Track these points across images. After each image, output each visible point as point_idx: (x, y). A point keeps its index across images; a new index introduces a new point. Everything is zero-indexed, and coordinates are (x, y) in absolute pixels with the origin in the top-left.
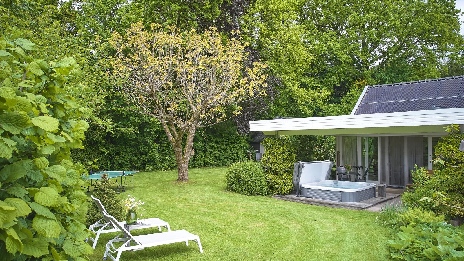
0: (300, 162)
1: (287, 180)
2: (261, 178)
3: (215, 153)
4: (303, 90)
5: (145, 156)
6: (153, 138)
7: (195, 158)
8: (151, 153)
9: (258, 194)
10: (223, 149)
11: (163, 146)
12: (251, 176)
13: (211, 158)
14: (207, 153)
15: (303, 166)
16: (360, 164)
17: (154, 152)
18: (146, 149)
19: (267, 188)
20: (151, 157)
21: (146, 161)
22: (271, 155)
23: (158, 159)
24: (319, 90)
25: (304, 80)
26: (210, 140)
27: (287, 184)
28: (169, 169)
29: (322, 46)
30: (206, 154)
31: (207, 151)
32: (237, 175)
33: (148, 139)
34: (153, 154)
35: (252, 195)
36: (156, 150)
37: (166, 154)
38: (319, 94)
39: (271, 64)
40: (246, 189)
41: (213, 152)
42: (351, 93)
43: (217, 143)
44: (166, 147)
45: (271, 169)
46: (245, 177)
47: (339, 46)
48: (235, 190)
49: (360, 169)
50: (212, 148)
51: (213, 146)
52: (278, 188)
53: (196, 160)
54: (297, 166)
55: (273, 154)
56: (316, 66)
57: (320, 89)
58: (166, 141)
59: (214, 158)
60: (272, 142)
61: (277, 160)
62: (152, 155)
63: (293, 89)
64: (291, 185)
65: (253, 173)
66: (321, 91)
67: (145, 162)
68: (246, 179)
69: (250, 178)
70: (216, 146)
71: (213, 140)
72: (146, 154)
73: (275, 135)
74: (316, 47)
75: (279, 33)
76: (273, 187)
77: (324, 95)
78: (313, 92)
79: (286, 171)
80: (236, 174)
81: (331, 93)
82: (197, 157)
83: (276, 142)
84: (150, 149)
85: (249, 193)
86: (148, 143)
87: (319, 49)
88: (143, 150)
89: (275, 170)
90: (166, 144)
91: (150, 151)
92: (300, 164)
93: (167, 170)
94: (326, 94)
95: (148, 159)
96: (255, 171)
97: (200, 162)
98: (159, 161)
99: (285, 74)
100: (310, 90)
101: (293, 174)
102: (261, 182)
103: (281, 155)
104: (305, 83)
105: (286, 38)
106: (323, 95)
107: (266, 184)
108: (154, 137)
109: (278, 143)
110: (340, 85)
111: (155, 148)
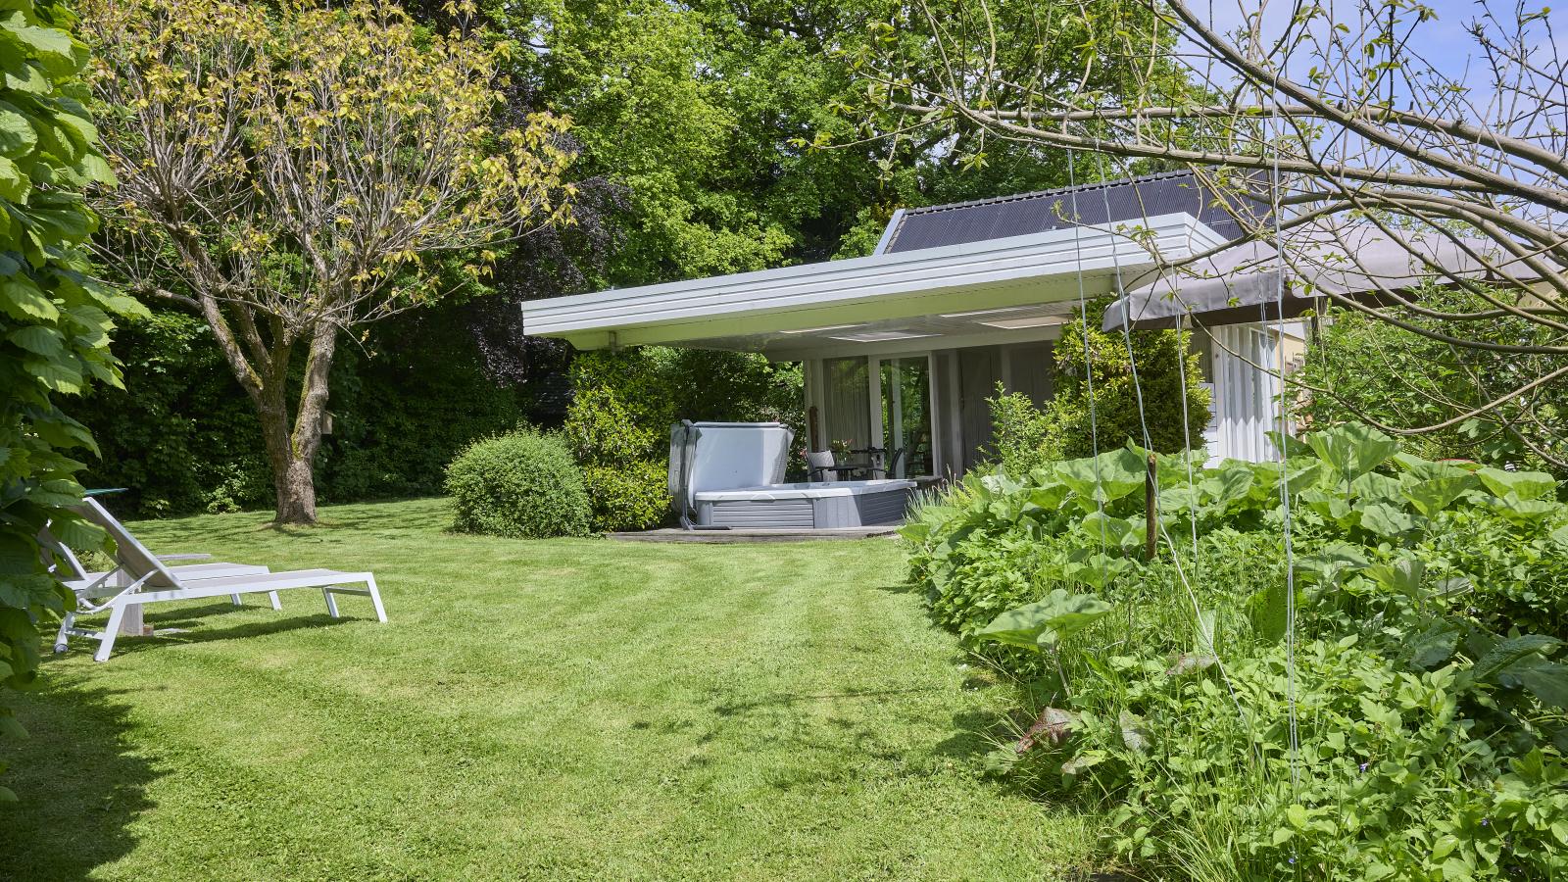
0: (688, 422)
1: (651, 483)
2: (566, 480)
3: (407, 451)
4: (702, 230)
5: (136, 464)
6: (165, 394)
7: (336, 469)
8: (160, 451)
9: (559, 532)
10: (438, 437)
11: (209, 428)
12: (532, 475)
13: (392, 468)
14: (376, 450)
15: (698, 435)
16: (878, 442)
17: (174, 445)
18: (141, 436)
19: (589, 512)
20: (164, 466)
21: (144, 480)
22: (595, 407)
23: (189, 474)
24: (755, 229)
25: (705, 200)
26: (388, 406)
27: (650, 495)
28: (233, 507)
29: (761, 84)
30: (373, 455)
31: (377, 443)
32: (487, 475)
33: (148, 399)
34: (169, 455)
35: (541, 536)
36: (180, 438)
37: (218, 455)
38: (755, 244)
39: (591, 138)
40: (519, 518)
41: (397, 447)
42: (855, 239)
43: (412, 413)
44: (219, 429)
45: (597, 450)
46: (517, 482)
47: (813, 85)
48: (481, 525)
49: (878, 457)
50: (396, 431)
51: (399, 425)
52: (622, 508)
53: (336, 474)
54: (679, 435)
55: (604, 403)
56: (745, 152)
57: (757, 227)
58: (220, 409)
59: (405, 466)
60: (598, 365)
61: (617, 422)
62: (167, 459)
63: (667, 223)
64: (664, 498)
65: (540, 465)
66: (762, 234)
67: (138, 486)
68: (518, 485)
69: (533, 481)
70: (409, 425)
71: (398, 404)
72: (141, 454)
73: (607, 344)
74: (740, 87)
75: (613, 33)
76: (607, 508)
77: (772, 246)
78: (737, 238)
79: (645, 456)
80: (483, 474)
81: (793, 239)
82: (343, 462)
83: (612, 366)
84: (157, 435)
85: (531, 530)
86: (146, 417)
87: (750, 96)
88: (126, 441)
89: (611, 454)
90: (220, 418)
91: (157, 442)
92: (687, 427)
93: (228, 512)
94: (778, 242)
95: (150, 474)
96: (546, 459)
97: (352, 481)
98: (196, 479)
99: (642, 172)
100: (725, 230)
101: (668, 465)
102: (567, 494)
103: (630, 405)
104: (709, 210)
105: (639, 50)
106: (767, 248)
107: (584, 500)
108: (170, 391)
109: (618, 369)
110: (819, 215)
111: (175, 433)
